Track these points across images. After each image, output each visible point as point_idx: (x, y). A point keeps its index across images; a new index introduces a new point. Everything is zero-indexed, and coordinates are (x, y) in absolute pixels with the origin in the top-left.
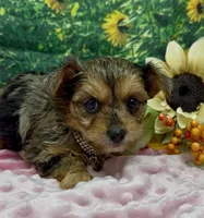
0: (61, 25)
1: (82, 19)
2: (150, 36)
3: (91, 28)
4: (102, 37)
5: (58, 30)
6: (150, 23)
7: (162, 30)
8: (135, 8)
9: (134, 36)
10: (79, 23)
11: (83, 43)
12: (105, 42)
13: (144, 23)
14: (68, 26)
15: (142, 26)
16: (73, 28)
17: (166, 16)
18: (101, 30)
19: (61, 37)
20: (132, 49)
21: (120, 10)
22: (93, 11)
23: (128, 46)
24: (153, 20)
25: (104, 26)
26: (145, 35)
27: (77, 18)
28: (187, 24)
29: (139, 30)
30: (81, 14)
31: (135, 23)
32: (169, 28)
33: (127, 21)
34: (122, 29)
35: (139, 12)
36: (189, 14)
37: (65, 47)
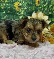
0: (2, 4)
1: (8, 3)
2: (26, 9)
3: (11, 6)
4: (14, 8)
5: (2, 6)
6: (26, 5)
7: (29, 7)
8: (22, 1)
9: (22, 9)
10: (7, 4)
11: (8, 9)
12: (14, 9)
13: (25, 5)
14: (4, 5)
15: (24, 6)
16: (6, 5)
17: (30, 4)
18: (13, 7)
19: (2, 8)
20: (22, 12)
21: (18, 2)
22: (11, 1)
23: (20, 11)
24: (27, 5)
25: (14, 5)
26: (25, 8)
27: (7, 3)
28: (35, 6)
29: (23, 7)
30: (8, 2)
31: (22, 5)
32: (31, 7)
33: (20, 4)
34: (19, 6)
35: (24, 2)
36: (36, 3)
37: (3, 10)
